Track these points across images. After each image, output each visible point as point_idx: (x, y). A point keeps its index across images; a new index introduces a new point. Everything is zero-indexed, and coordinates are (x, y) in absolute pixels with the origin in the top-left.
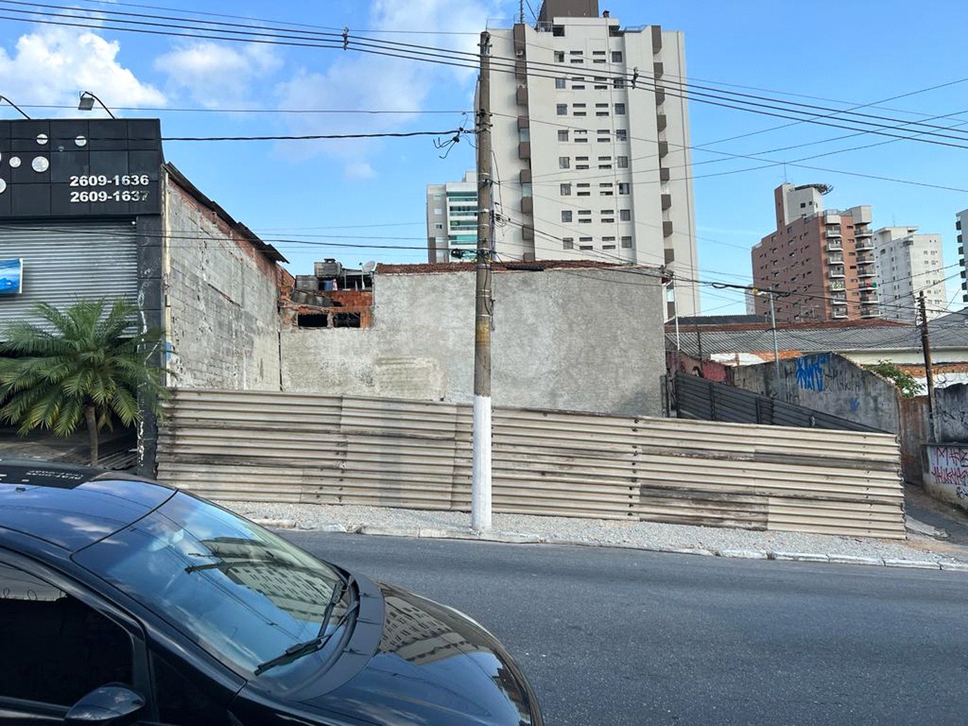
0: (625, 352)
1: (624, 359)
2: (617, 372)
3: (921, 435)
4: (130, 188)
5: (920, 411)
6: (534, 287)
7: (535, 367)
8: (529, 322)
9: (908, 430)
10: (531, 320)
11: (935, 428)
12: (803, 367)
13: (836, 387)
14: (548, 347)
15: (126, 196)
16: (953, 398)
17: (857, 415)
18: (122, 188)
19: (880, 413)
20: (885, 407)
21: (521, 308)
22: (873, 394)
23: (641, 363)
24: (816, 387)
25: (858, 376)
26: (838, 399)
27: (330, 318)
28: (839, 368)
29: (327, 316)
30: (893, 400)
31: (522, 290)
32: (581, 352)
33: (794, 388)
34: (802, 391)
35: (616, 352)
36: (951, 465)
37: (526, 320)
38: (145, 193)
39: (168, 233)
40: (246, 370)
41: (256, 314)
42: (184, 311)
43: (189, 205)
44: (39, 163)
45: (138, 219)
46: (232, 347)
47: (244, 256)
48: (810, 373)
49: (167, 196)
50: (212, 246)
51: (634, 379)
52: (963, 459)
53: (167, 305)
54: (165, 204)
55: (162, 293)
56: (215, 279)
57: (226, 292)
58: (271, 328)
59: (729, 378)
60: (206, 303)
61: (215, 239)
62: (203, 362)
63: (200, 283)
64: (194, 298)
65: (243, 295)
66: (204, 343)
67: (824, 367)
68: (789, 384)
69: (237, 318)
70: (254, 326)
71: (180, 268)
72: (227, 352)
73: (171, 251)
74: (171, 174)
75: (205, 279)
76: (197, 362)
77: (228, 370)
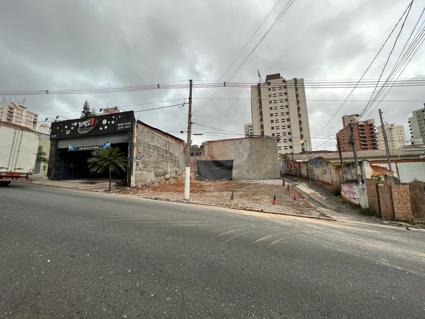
0: (267, 159)
1: (267, 161)
2: (265, 165)
3: (341, 180)
4: (128, 125)
5: (340, 172)
6: (242, 144)
7: (243, 164)
8: (241, 153)
9: (338, 178)
10: (242, 152)
11: (344, 177)
12: (314, 162)
13: (321, 167)
14: (246, 159)
15: (127, 127)
16: (348, 168)
18: (126, 125)
19: (331, 174)
20: (333, 172)
21: (239, 149)
22: (330, 168)
23: (272, 162)
24: (317, 167)
25: (326, 163)
26: (322, 170)
27: (195, 153)
28: (321, 161)
29: (194, 153)
30: (334, 170)
31: (240, 144)
32: (255, 160)
33: (313, 168)
34: (314, 168)
35: (265, 160)
36: (347, 189)
37: (241, 152)
38: (130, 126)
39: (136, 134)
40: (170, 165)
41: (174, 153)
42: (144, 151)
43: (147, 129)
44: (113, 122)
45: (129, 132)
46: (164, 160)
47: (170, 140)
48: (316, 163)
49: (136, 126)
50: (156, 138)
51: (270, 167)
52: (350, 187)
53: (134, 149)
54: (135, 128)
55: (133, 147)
56: (157, 145)
57: (162, 148)
58: (181, 156)
59: (300, 166)
60: (153, 150)
61: (157, 136)
62: (151, 163)
63: (151, 145)
64: (148, 148)
65: (169, 149)
66: (152, 158)
67: (319, 161)
68: (311, 167)
69: (166, 154)
70: (173, 156)
71: (143, 142)
72: (162, 161)
73: (139, 138)
74: (139, 122)
75: (153, 145)
76: (149, 162)
77: (162, 165)
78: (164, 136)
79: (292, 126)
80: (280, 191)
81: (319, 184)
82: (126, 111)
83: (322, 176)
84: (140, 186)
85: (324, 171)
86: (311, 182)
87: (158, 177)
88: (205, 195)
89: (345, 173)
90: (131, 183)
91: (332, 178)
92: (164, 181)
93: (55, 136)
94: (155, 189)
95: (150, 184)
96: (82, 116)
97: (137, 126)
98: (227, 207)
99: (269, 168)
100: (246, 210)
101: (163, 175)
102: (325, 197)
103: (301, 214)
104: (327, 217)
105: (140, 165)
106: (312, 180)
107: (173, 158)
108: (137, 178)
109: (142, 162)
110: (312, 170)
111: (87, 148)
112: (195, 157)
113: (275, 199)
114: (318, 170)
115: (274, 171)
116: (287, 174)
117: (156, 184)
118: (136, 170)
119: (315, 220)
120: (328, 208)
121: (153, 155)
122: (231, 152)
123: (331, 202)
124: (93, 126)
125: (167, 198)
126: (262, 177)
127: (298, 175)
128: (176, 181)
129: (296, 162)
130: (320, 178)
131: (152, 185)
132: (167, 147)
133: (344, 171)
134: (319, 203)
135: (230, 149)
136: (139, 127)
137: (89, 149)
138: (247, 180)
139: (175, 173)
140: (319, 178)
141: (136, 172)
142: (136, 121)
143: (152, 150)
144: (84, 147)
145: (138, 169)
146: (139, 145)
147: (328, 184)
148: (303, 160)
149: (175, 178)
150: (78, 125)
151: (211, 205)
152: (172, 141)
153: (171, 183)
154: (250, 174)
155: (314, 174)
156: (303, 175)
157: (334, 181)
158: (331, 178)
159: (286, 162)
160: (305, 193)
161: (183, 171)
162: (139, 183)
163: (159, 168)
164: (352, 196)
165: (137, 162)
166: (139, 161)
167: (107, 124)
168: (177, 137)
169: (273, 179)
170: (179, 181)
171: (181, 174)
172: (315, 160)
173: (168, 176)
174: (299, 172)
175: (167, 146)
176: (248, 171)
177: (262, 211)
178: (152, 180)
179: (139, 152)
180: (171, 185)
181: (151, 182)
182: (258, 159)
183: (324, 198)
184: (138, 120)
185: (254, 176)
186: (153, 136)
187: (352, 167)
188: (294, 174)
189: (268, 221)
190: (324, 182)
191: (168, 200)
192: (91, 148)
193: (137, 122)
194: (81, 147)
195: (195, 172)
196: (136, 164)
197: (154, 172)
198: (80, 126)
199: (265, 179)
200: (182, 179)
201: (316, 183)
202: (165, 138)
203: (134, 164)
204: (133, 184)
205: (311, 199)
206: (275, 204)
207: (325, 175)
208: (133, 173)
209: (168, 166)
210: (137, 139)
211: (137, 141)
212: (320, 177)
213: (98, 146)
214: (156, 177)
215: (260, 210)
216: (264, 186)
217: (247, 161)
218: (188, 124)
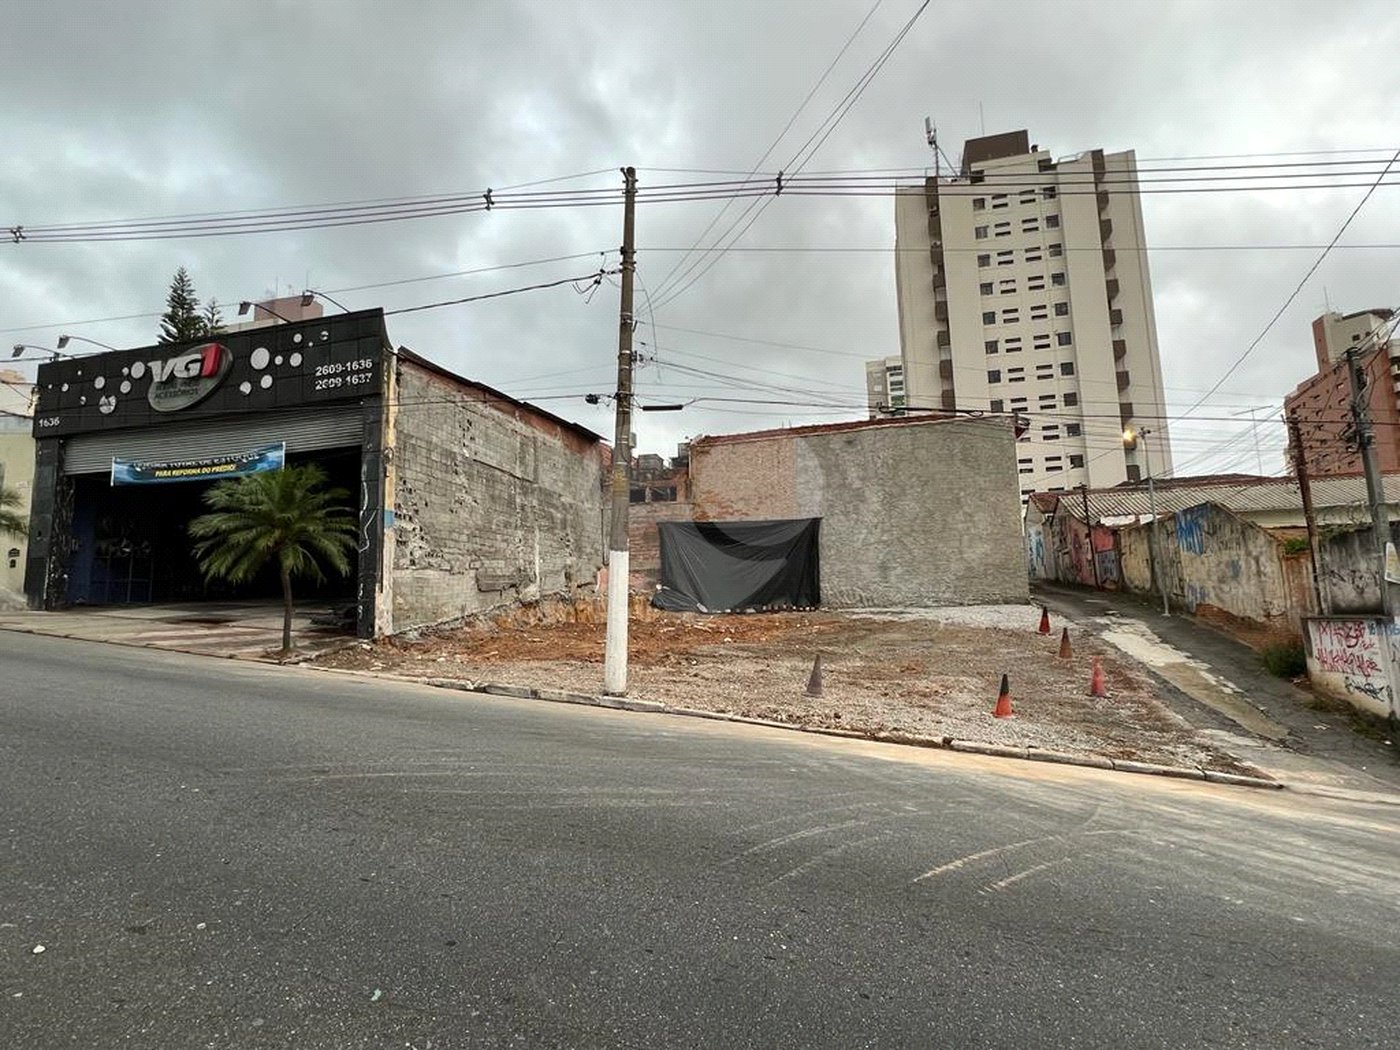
0: (970, 515)
1: (970, 524)
2: (960, 540)
3: (1308, 606)
4: (358, 372)
5: (1305, 571)
6: (859, 448)
7: (863, 536)
8: (854, 486)
9: (1294, 599)
10: (857, 484)
11: (1322, 594)
12: (1183, 524)
13: (1216, 547)
14: (876, 514)
15: (355, 380)
16: (1341, 552)
17: (1239, 583)
18: (353, 373)
19: (1263, 578)
20: (1268, 570)
21: (844, 475)
22: (1254, 554)
23: (991, 529)
24: (1198, 550)
25: (1237, 530)
26: (1220, 563)
27: (648, 492)
28: (1217, 520)
29: (644, 491)
30: (1276, 560)
31: (846, 452)
32: (916, 518)
33: (1177, 552)
34: (1184, 554)
35: (960, 516)
36: (1337, 647)
37: (852, 484)
38: (370, 375)
39: (393, 410)
40: (540, 544)
41: (559, 490)
42: (429, 483)
43: (443, 386)
44: (296, 360)
45: (365, 400)
46: (516, 519)
47: (540, 434)
48: (1190, 532)
49: (393, 377)
50: (480, 425)
51: (982, 548)
52: (1348, 636)
53: (386, 476)
54: (388, 384)
55: (381, 465)
56: (486, 455)
57: (506, 468)
58: (587, 505)
59: (1117, 545)
60: (470, 477)
61: (486, 417)
62: (460, 533)
63: (459, 458)
64: (446, 472)
65: (536, 470)
66: (464, 514)
67: (1204, 523)
68: (1171, 547)
69: (525, 494)
70: (555, 502)
71: (423, 444)
72: (507, 525)
73: (408, 428)
74: (407, 357)
75: (467, 455)
76: (450, 532)
77: (506, 541)
78: (513, 416)
79: (1081, 366)
80: (1028, 654)
81: (1207, 624)
82: (351, 310)
83: (1221, 589)
84: (413, 635)
85: (1227, 565)
86: (1167, 614)
87: (489, 596)
88: (696, 675)
89: (1324, 574)
90: (377, 622)
91: (1264, 596)
92: (515, 612)
93: (56, 421)
94: (476, 647)
95: (457, 624)
96: (164, 335)
97: (399, 374)
98: (793, 726)
99: (976, 553)
100: (877, 739)
101: (513, 586)
102: (1231, 685)
103: (1123, 758)
104: (1245, 771)
105: (414, 543)
106: (1172, 609)
107: (552, 510)
108: (400, 600)
109: (421, 530)
110: (1175, 562)
111: (189, 472)
112: (649, 507)
113: (1004, 691)
114: (1203, 563)
115: (1001, 567)
116: (1057, 579)
117: (483, 626)
118: (397, 567)
119: (1189, 786)
120: (1246, 734)
121: (468, 499)
122: (808, 482)
123: (1264, 705)
124: (211, 376)
125: (528, 684)
126: (947, 595)
127: (1107, 585)
128: (568, 614)
129: (1099, 525)
130: (1212, 600)
131: (466, 629)
132: (526, 466)
133: (1322, 565)
134: (1203, 707)
135: (806, 469)
136: (409, 378)
137: (194, 475)
138: (875, 606)
139: (562, 578)
140: (1203, 597)
141: (398, 573)
142: (396, 351)
143: (462, 479)
144: (175, 468)
145: (405, 562)
146: (408, 455)
147: (1246, 624)
148: (1131, 519)
149: (563, 599)
150: (148, 372)
151: (722, 719)
152: (547, 437)
153: (545, 621)
154: (893, 579)
155: (1180, 580)
156: (1132, 586)
157: (1274, 612)
158: (1260, 599)
159: (1057, 528)
160: (1141, 666)
161: (599, 569)
162: (408, 621)
163: (494, 555)
164: (1360, 680)
165: (401, 531)
166: (409, 527)
167: (270, 368)
168: (572, 422)
169: (996, 602)
170: (582, 611)
171: (588, 584)
172: (1189, 517)
173: (532, 591)
174: (1115, 574)
175: (530, 459)
176: (884, 568)
177: (947, 744)
178: (463, 609)
179: (410, 486)
180: (547, 628)
181: (458, 614)
182: (931, 514)
183: (1230, 688)
184: (402, 349)
185: (907, 588)
186: (469, 415)
187: (1362, 545)
188: (1092, 581)
189: (973, 789)
190: (1229, 617)
191: (535, 694)
192: (205, 470)
193: (399, 359)
194: (165, 469)
195: (649, 572)
196: (398, 541)
197: (472, 573)
198: (157, 379)
199: (961, 604)
200: (595, 601)
201: (1192, 620)
202: (519, 426)
203: (386, 538)
204: (384, 624)
205: (1169, 691)
206: (1007, 714)
207: (1233, 584)
208: (386, 576)
209: (532, 547)
210: (399, 432)
211: (398, 438)
212: (1212, 595)
213: (232, 462)
214: (481, 597)
215: (939, 740)
216: (954, 632)
217: (880, 525)
218: (620, 364)
